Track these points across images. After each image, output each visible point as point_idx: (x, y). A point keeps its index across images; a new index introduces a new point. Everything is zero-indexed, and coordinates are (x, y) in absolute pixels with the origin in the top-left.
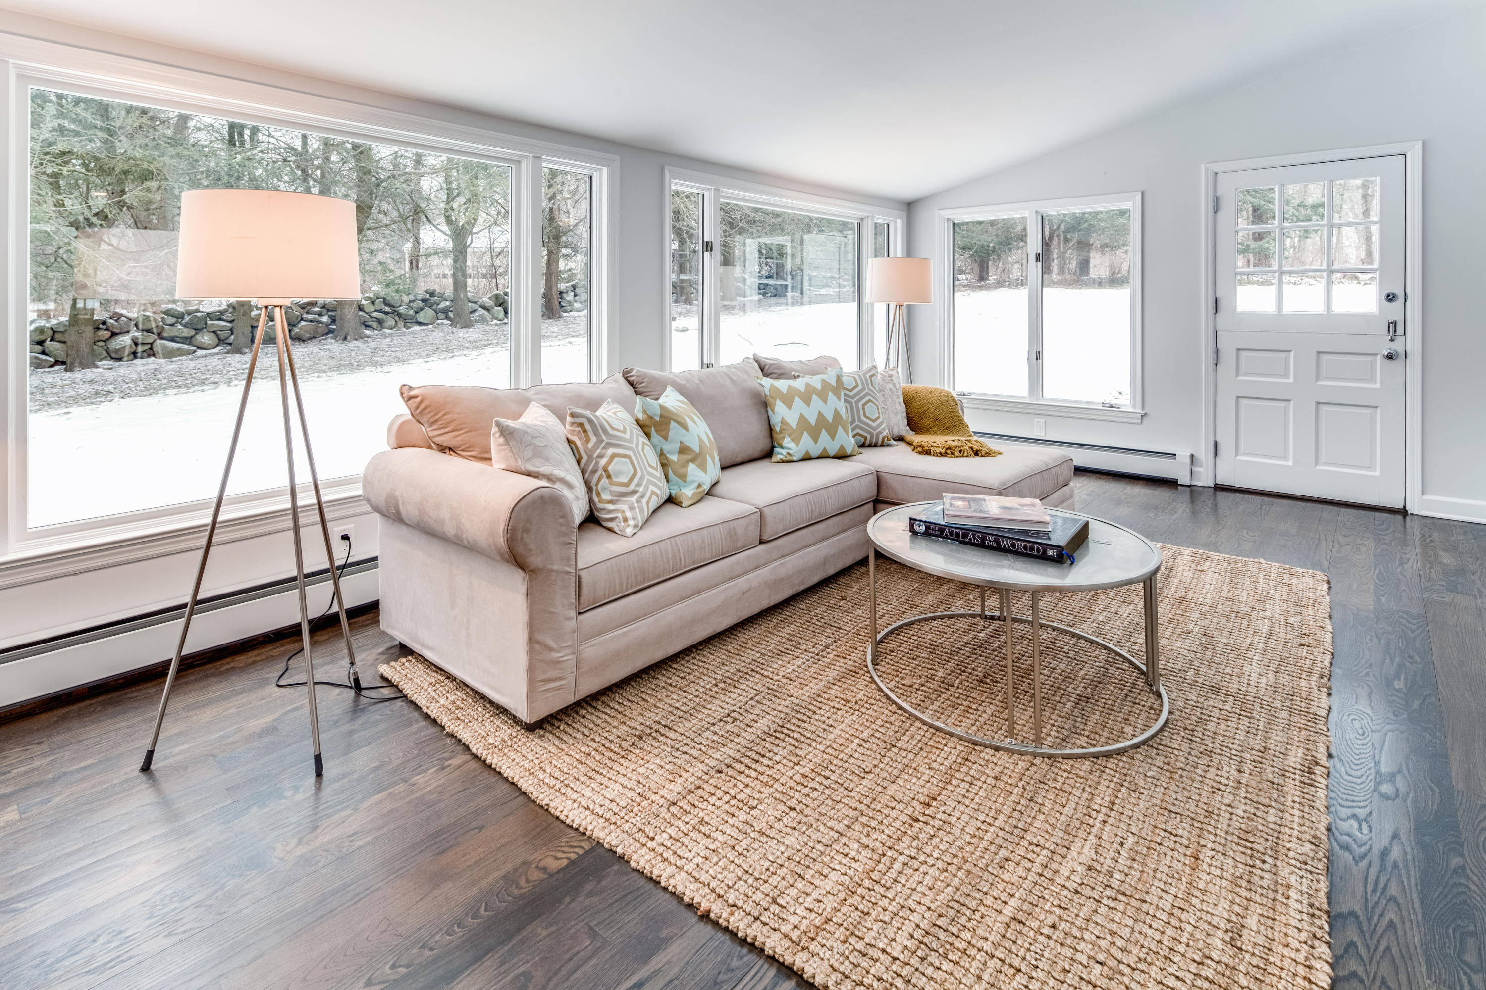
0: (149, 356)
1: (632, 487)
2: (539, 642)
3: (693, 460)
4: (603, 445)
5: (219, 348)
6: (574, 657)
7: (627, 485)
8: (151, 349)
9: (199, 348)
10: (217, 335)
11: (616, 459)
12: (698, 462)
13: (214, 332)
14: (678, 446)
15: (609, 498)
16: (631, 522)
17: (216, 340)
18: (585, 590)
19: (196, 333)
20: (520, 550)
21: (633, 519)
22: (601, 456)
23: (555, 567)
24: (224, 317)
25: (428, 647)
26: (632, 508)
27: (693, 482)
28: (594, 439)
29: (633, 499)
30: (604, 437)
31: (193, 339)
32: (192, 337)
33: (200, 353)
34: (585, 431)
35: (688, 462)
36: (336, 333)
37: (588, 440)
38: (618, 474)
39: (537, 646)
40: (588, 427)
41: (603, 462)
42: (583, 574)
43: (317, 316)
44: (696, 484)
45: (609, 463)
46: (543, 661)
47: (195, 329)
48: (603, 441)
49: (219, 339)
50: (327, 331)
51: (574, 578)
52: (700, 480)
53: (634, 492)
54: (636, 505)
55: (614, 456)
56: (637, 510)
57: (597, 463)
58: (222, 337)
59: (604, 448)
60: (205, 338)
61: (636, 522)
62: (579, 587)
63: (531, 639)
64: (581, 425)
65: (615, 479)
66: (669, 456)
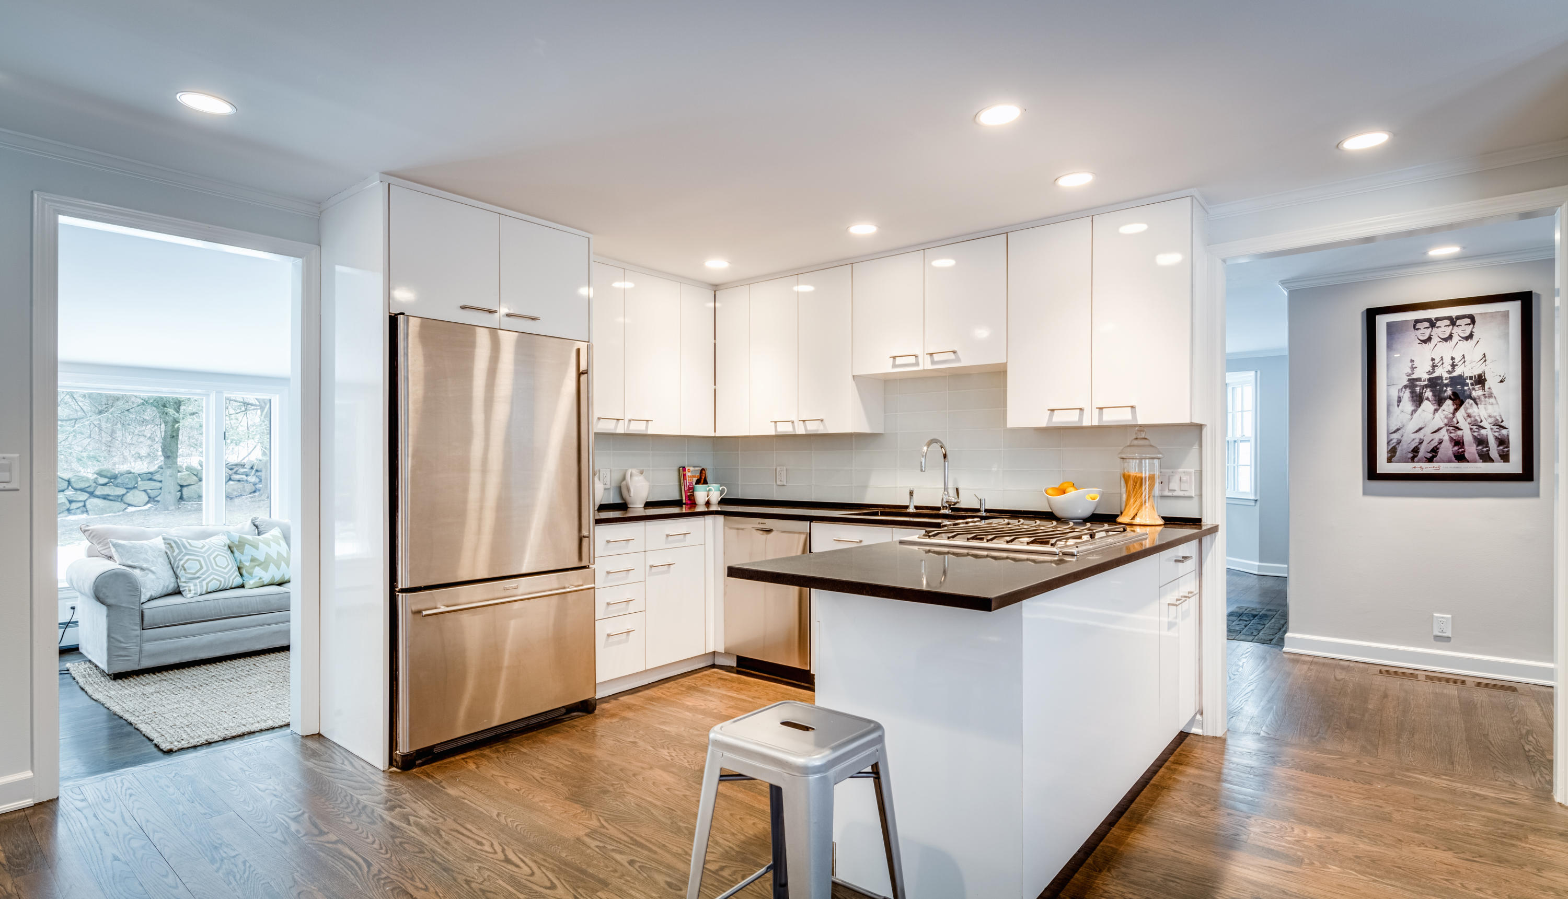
0: (83, 512)
1: (198, 575)
2: (113, 638)
3: (258, 566)
4: (182, 554)
5: (149, 505)
6: (138, 648)
7: (195, 574)
8: (84, 506)
9: (129, 505)
10: (148, 494)
11: (190, 561)
12: (262, 566)
13: (145, 491)
14: (250, 558)
15: (184, 580)
16: (193, 592)
17: (147, 499)
18: (146, 618)
19: (127, 492)
20: (101, 595)
21: (195, 590)
22: (180, 560)
23: (124, 605)
24: (154, 478)
25: (89, 653)
26: (195, 585)
27: (257, 576)
28: (177, 551)
29: (197, 581)
30: (184, 550)
31: (124, 498)
32: (123, 495)
33: (130, 509)
34: (172, 547)
35: (255, 566)
36: (261, 491)
37: (174, 551)
38: (190, 568)
39: (112, 639)
40: (174, 545)
41: (182, 563)
42: (144, 610)
43: (244, 477)
44: (258, 578)
45: (185, 563)
46: (115, 646)
47: (126, 488)
48: (183, 552)
49: (149, 497)
50: (254, 490)
51: (138, 612)
52: (261, 575)
53: (198, 578)
54: (198, 584)
55: (188, 560)
56: (198, 587)
57: (178, 563)
58: (152, 495)
59: (183, 556)
60: (137, 497)
61: (196, 592)
62: (142, 616)
63: (109, 636)
64: (169, 544)
65: (188, 571)
66: (245, 563)
